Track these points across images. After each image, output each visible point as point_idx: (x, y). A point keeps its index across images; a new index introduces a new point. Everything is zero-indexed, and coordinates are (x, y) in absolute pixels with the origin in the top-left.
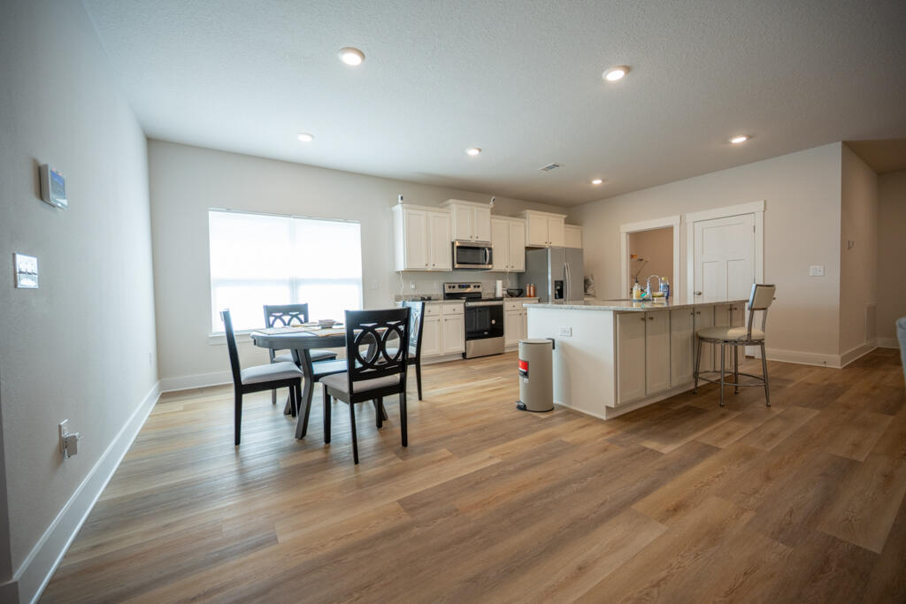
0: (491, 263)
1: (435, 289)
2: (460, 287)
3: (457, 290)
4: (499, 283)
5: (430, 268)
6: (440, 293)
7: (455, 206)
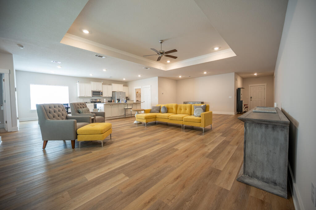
0: (102, 95)
1: (89, 100)
2: (95, 100)
3: (94, 101)
4: (105, 99)
5: (86, 96)
6: (90, 101)
7: (92, 83)
